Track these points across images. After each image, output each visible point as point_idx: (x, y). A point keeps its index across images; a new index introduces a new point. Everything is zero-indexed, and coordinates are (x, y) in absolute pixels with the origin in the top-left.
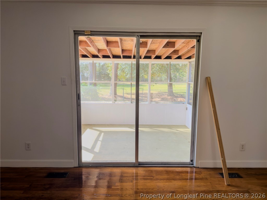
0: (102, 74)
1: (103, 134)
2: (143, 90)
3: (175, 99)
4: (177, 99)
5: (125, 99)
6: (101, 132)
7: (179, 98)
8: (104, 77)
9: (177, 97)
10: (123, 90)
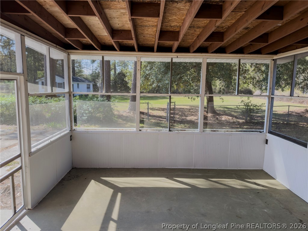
0: (118, 84)
1: (119, 195)
2: (175, 105)
3: (218, 117)
4: (220, 118)
5: (150, 117)
6: (116, 189)
7: (223, 117)
8: (121, 87)
9: (219, 115)
10: (148, 105)
